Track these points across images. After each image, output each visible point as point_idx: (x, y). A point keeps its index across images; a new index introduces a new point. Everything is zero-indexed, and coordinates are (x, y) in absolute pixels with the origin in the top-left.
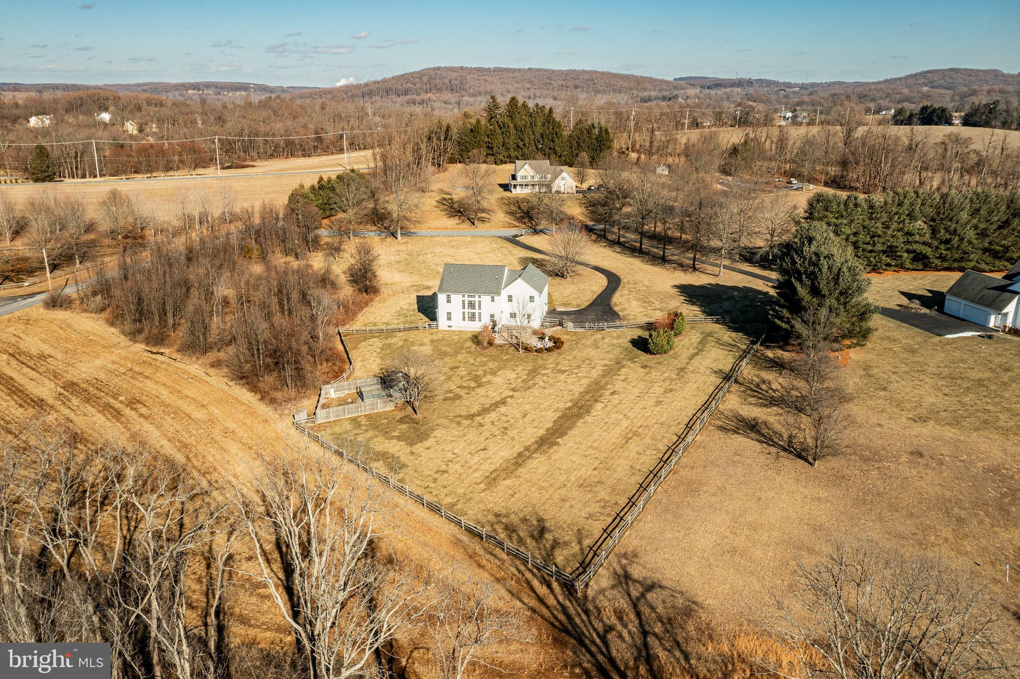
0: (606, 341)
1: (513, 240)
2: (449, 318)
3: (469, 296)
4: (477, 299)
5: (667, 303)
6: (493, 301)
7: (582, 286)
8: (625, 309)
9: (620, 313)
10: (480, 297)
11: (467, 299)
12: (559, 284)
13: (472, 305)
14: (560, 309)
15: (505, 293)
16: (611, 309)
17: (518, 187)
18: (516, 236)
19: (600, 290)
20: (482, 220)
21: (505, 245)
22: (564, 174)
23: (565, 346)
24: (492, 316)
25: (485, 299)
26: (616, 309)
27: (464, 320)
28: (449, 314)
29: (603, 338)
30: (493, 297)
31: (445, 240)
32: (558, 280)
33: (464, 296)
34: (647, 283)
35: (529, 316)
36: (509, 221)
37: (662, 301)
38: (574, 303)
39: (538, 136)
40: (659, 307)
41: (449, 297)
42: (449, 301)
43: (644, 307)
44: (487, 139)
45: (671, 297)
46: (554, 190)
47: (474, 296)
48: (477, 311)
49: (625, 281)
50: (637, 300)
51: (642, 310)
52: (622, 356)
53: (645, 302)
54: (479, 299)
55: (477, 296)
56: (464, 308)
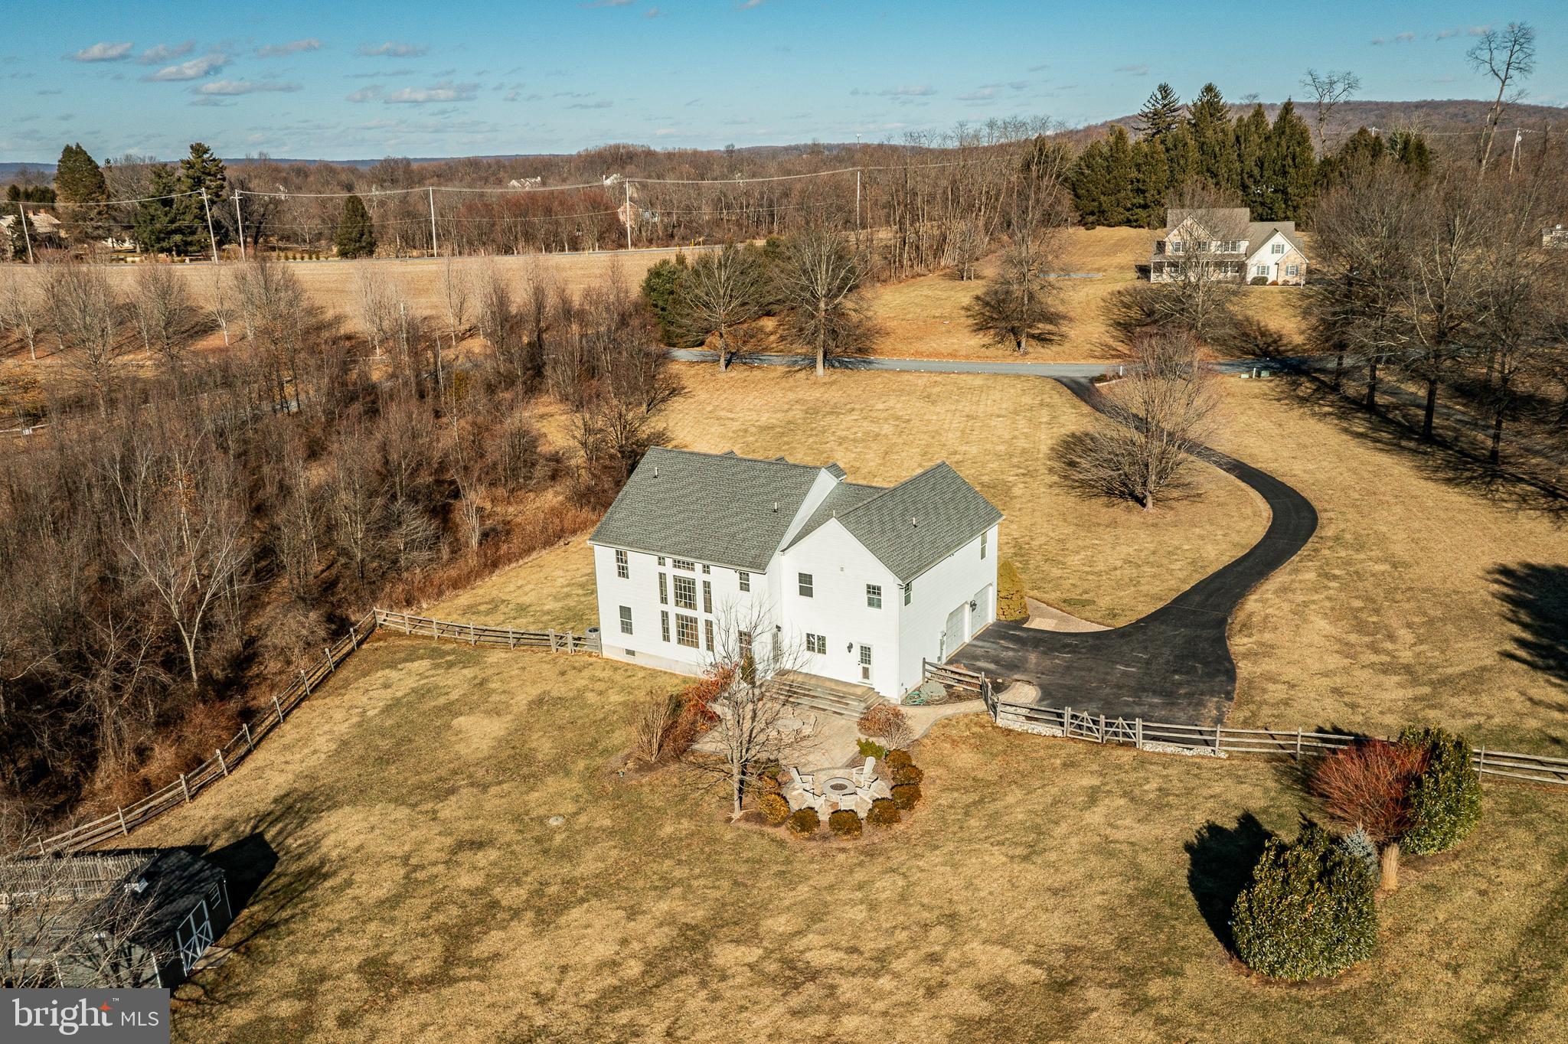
0: (1095, 816)
1: (1083, 391)
2: (627, 628)
3: (677, 564)
4: (698, 576)
5: (1444, 645)
6: (745, 587)
7: (1175, 538)
8: (1267, 650)
9: (1244, 669)
10: (706, 570)
11: (670, 571)
12: (1114, 524)
13: (685, 592)
14: (1042, 623)
15: (785, 566)
16: (1221, 641)
17: (1166, 269)
18: (1102, 378)
19: (1226, 560)
20: (1042, 339)
21: (1056, 399)
22: (1278, 239)
23: (922, 812)
24: (745, 638)
25: (723, 579)
26: (1239, 644)
27: (666, 638)
28: (625, 612)
29: (1093, 797)
30: (745, 577)
31: (922, 381)
32: (1121, 510)
33: (661, 562)
34: (1399, 550)
35: (866, 654)
36: (1111, 342)
37: (1429, 630)
38: (1104, 602)
39: (1250, 163)
40: (1406, 656)
41: (621, 557)
42: (623, 572)
43: (1347, 650)
44: (1134, 174)
45: (1474, 616)
46: (1252, 274)
47: (690, 566)
48: (699, 614)
49: (1329, 532)
50: (1335, 615)
51: (1334, 661)
52: (1104, 942)
53: (1361, 627)
54: (706, 577)
55: (698, 567)
56: (664, 600)
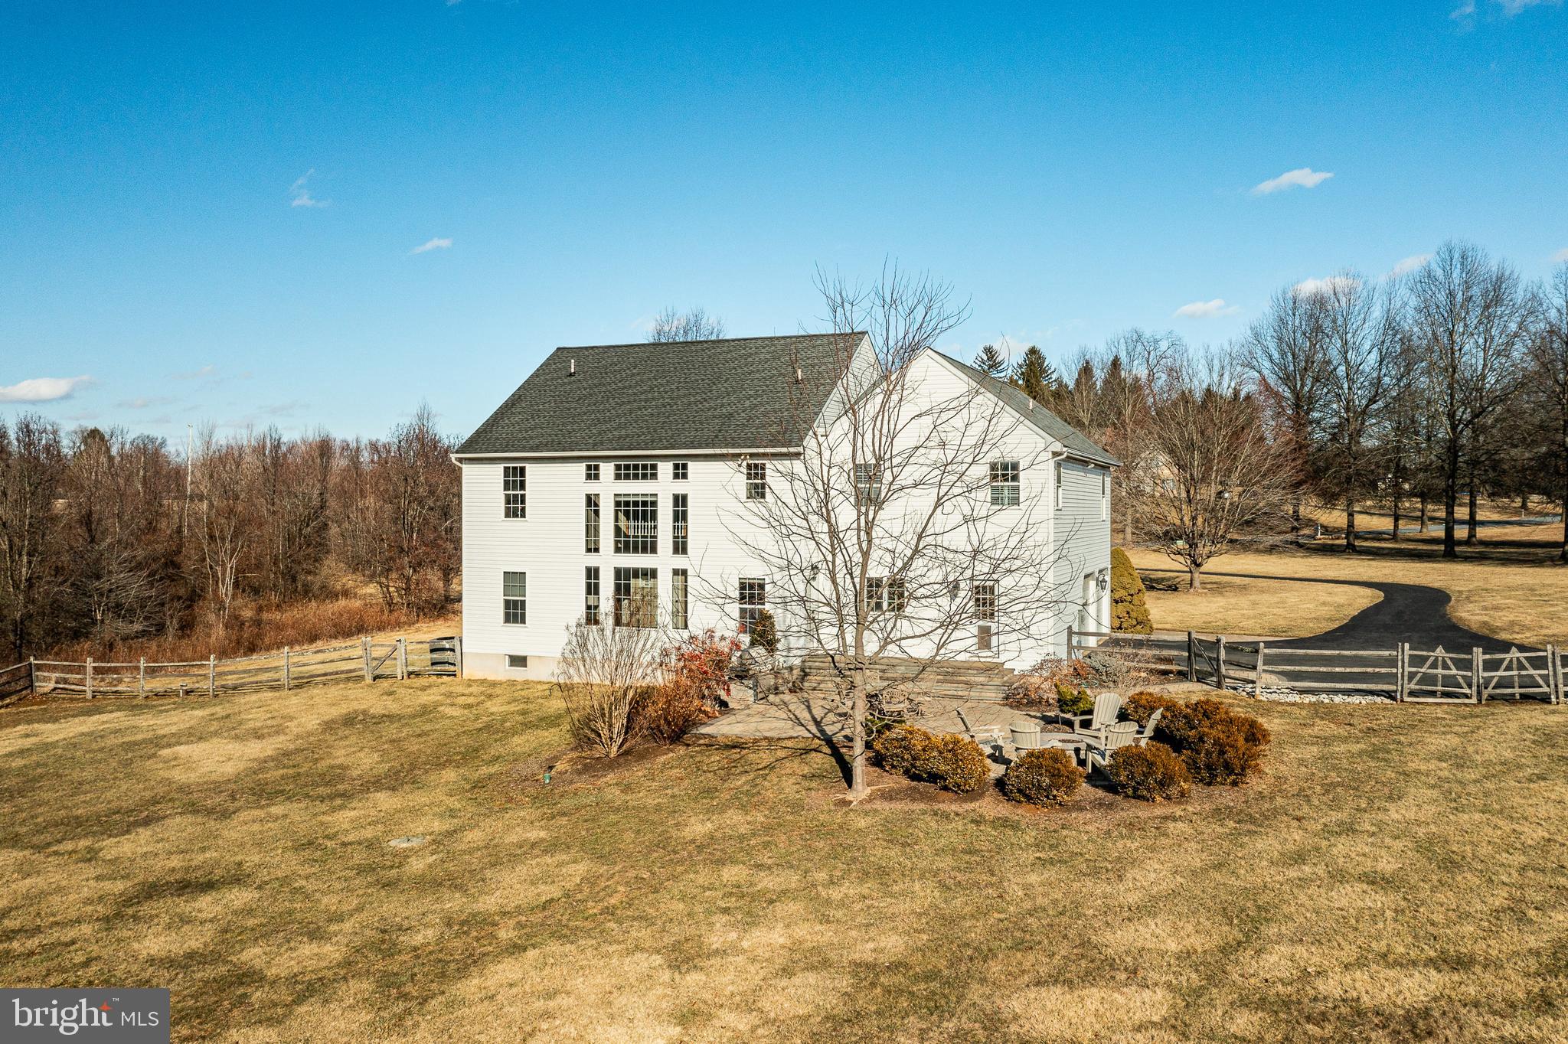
2: (515, 612)
3: (622, 472)
4: (663, 487)
6: (758, 491)
10: (680, 473)
11: (609, 487)
12: (1157, 599)
13: (636, 524)
15: (829, 447)
16: (1482, 638)
19: (1366, 602)
24: (751, 590)
25: (713, 484)
26: (1513, 638)
27: (592, 618)
28: (515, 580)
30: (756, 472)
33: (593, 474)
35: (985, 599)
38: (1250, 624)
41: (515, 479)
42: (515, 507)
47: (648, 472)
48: (662, 560)
49: (1461, 589)
54: (680, 487)
55: (665, 469)
56: (593, 548)
